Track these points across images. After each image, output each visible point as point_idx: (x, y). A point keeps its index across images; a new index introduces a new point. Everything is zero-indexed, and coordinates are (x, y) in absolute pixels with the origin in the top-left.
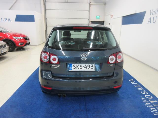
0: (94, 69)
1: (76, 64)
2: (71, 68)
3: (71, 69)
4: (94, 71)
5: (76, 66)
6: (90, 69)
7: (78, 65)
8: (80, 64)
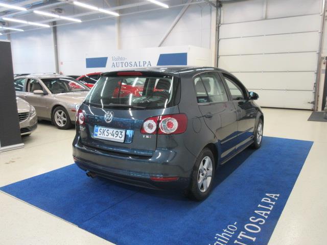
0: (123, 139)
1: (102, 128)
2: (97, 133)
3: (96, 135)
4: (123, 142)
5: (102, 131)
6: (118, 138)
7: (105, 129)
8: (107, 129)
